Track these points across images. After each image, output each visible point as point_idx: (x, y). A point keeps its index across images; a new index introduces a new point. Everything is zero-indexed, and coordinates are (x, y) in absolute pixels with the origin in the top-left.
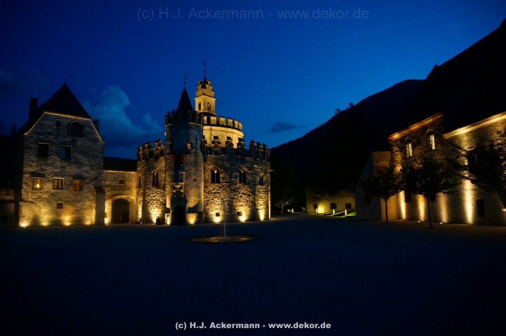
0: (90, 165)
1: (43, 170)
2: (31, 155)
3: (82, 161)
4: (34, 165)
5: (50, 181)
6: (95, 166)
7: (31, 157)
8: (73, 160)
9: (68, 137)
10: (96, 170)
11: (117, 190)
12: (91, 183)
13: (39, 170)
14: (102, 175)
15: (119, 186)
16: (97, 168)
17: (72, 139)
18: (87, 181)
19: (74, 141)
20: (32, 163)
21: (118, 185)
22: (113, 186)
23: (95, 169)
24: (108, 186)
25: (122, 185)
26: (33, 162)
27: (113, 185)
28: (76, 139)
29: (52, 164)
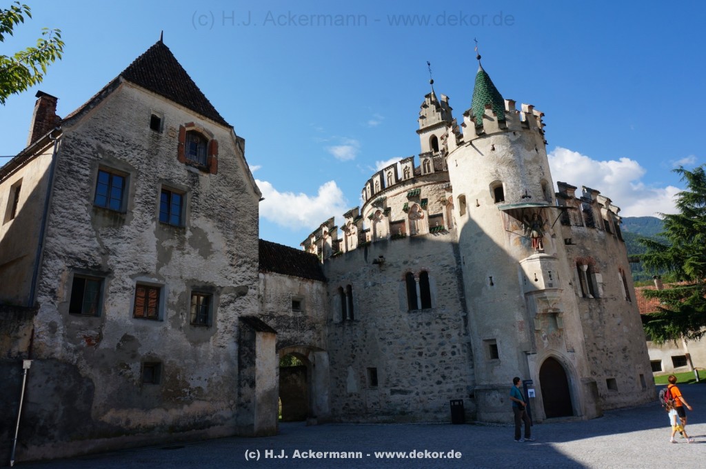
0: (229, 252)
1: (107, 252)
2: (75, 199)
3: (211, 238)
4: (82, 231)
5: (125, 288)
6: (241, 257)
7: (75, 205)
8: (188, 234)
9: (178, 163)
10: (244, 268)
11: (288, 327)
12: (232, 305)
13: (98, 249)
14: (256, 284)
15: (294, 318)
16: (245, 262)
17: (189, 171)
18: (224, 297)
19: (195, 180)
20: (74, 223)
21: (291, 314)
22: (281, 316)
23: (240, 266)
24: (271, 316)
25: (300, 314)
26: (80, 221)
27: (283, 314)
28: (197, 175)
29: (135, 236)
